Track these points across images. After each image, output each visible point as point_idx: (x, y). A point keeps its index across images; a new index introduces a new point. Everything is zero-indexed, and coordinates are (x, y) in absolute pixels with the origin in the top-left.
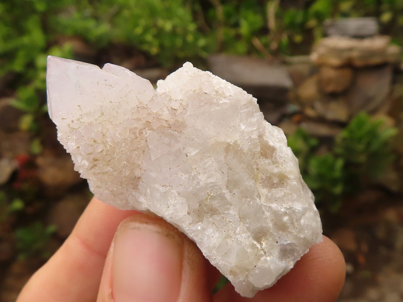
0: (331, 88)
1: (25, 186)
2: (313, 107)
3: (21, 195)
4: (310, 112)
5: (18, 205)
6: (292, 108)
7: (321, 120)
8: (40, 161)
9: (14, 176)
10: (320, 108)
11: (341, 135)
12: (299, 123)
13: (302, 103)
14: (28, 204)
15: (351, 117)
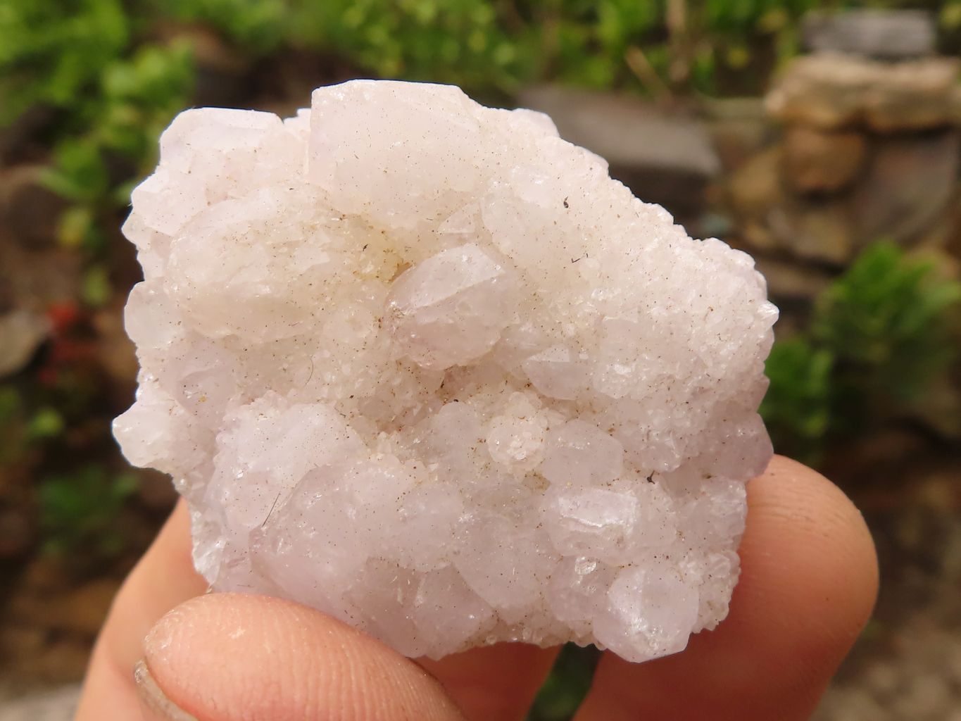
0: (810, 180)
1: (66, 380)
3: (57, 400)
5: (48, 422)
9: (41, 356)
10: (781, 227)
11: (829, 294)
13: (740, 212)
14: (72, 421)
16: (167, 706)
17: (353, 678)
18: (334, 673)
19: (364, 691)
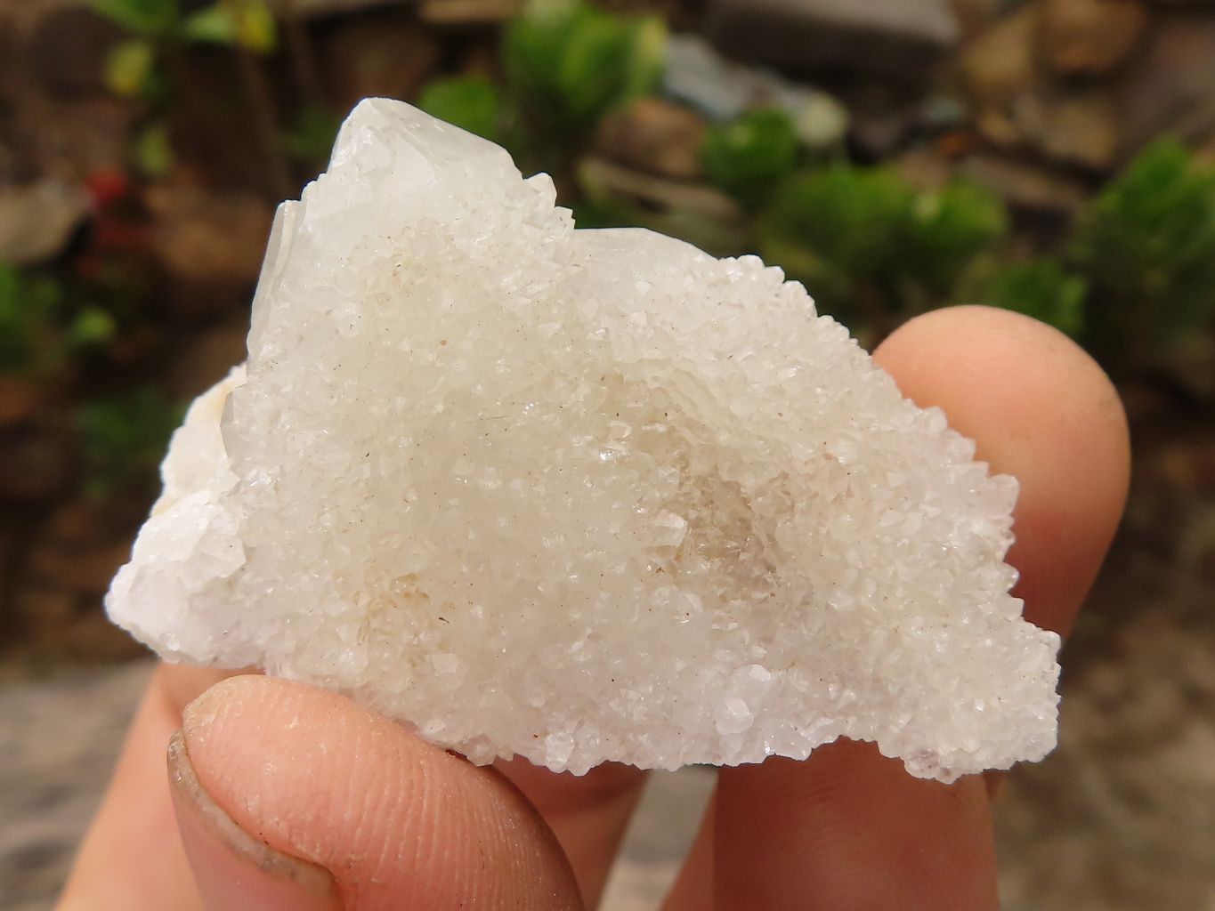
0: (1074, 57)
1: (110, 273)
2: (1008, 112)
3: (101, 298)
4: (997, 128)
5: (95, 325)
6: (943, 109)
7: (1028, 155)
8: (159, 200)
9: (80, 239)
10: (1031, 117)
11: (1087, 211)
12: (957, 158)
13: (975, 96)
14: (124, 326)
15: (1123, 155)
16: (197, 794)
17: (425, 805)
18: (402, 794)
19: (436, 822)
